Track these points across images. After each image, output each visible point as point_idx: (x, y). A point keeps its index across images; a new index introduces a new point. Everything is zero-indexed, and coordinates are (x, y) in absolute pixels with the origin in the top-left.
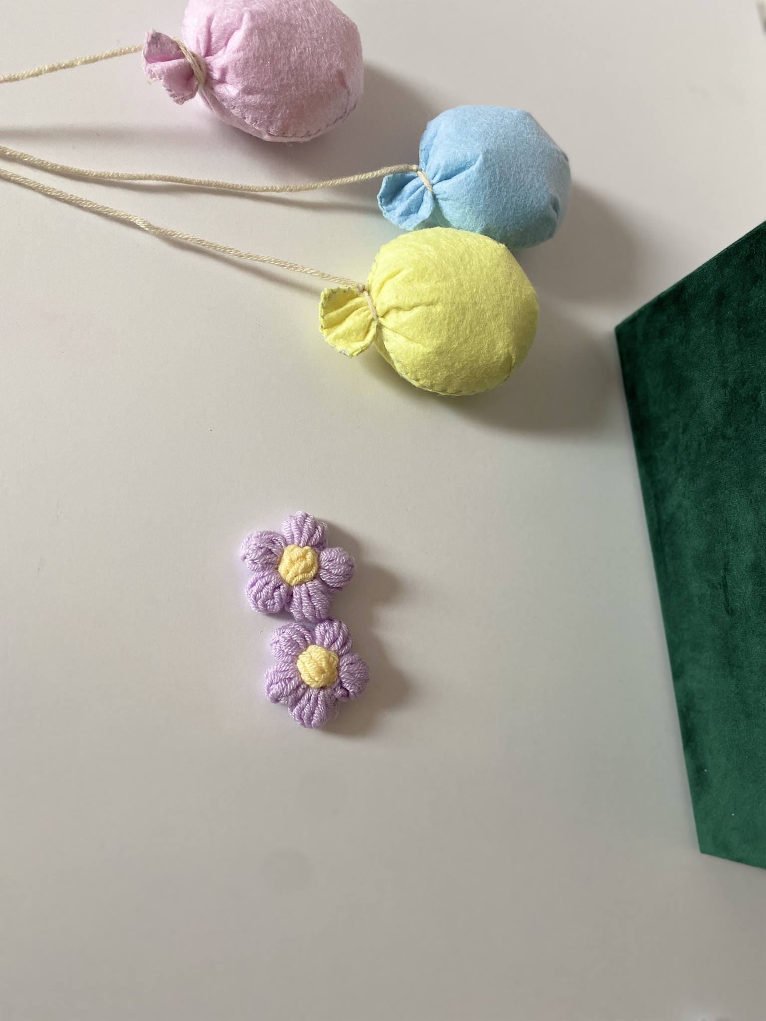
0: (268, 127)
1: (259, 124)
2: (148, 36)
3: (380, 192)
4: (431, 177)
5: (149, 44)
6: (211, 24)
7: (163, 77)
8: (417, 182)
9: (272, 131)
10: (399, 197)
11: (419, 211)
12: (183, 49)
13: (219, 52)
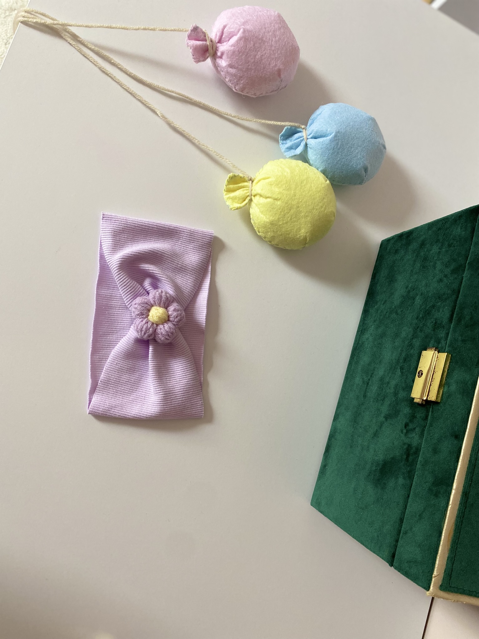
0: (235, 85)
1: (232, 83)
2: (192, 27)
3: (282, 133)
4: (308, 134)
5: (192, 31)
6: (225, 29)
7: (192, 49)
8: (301, 134)
9: (237, 88)
10: (290, 139)
11: (297, 149)
12: (207, 37)
13: (225, 43)
